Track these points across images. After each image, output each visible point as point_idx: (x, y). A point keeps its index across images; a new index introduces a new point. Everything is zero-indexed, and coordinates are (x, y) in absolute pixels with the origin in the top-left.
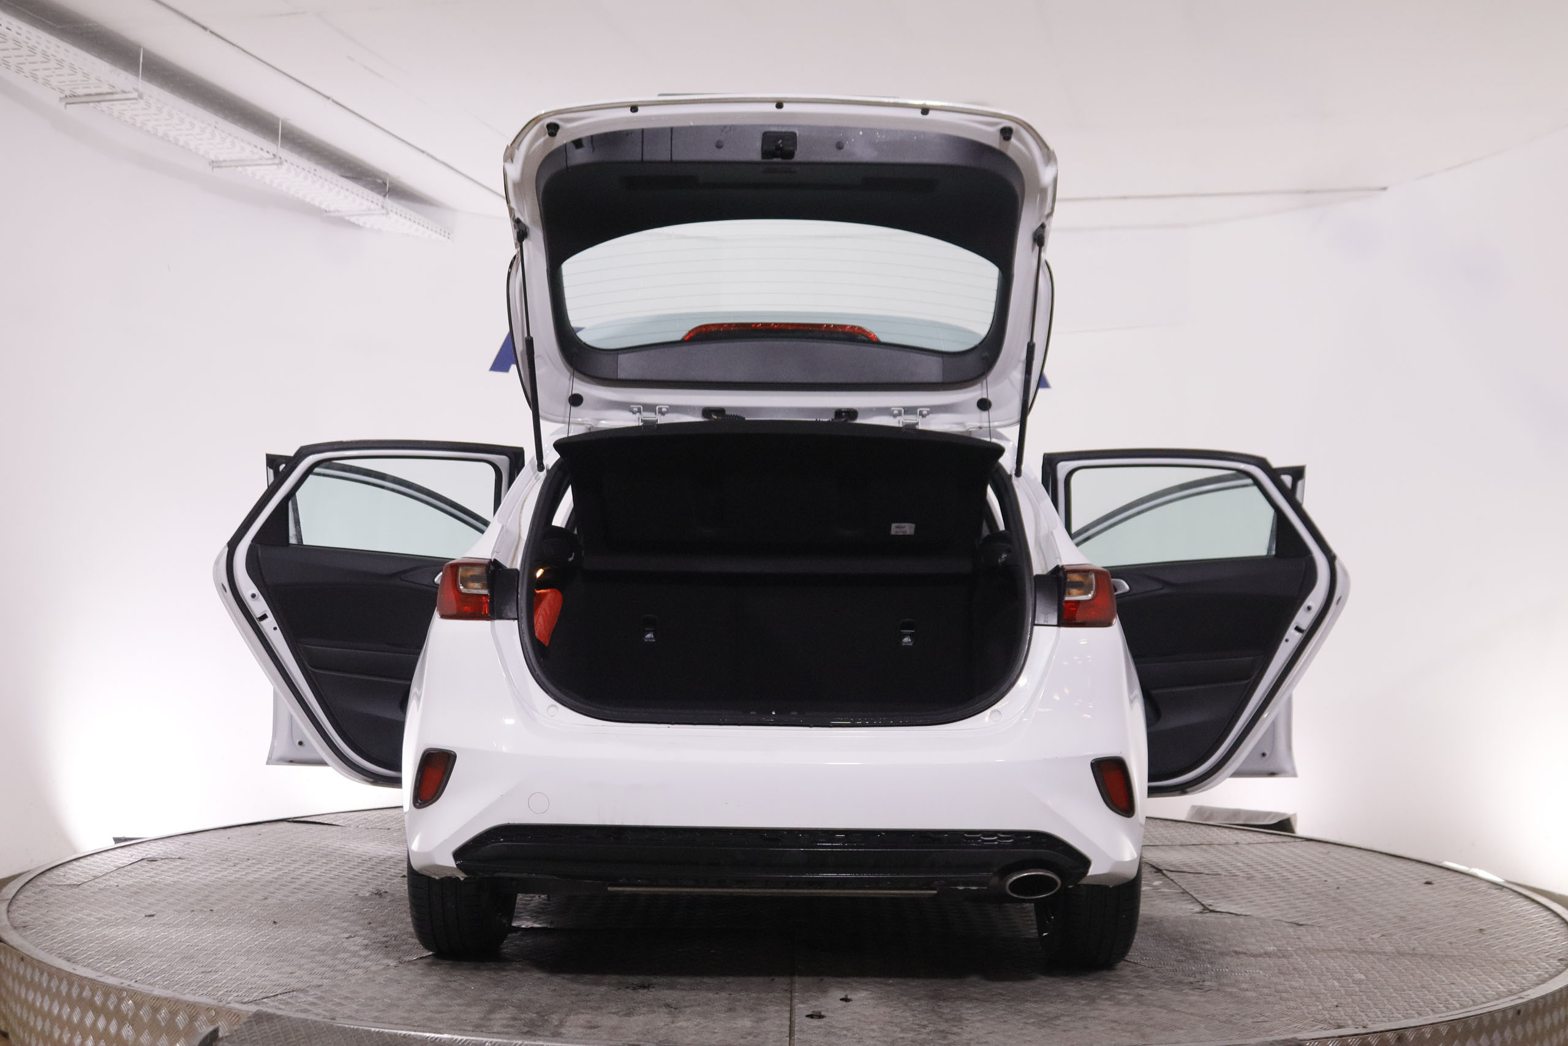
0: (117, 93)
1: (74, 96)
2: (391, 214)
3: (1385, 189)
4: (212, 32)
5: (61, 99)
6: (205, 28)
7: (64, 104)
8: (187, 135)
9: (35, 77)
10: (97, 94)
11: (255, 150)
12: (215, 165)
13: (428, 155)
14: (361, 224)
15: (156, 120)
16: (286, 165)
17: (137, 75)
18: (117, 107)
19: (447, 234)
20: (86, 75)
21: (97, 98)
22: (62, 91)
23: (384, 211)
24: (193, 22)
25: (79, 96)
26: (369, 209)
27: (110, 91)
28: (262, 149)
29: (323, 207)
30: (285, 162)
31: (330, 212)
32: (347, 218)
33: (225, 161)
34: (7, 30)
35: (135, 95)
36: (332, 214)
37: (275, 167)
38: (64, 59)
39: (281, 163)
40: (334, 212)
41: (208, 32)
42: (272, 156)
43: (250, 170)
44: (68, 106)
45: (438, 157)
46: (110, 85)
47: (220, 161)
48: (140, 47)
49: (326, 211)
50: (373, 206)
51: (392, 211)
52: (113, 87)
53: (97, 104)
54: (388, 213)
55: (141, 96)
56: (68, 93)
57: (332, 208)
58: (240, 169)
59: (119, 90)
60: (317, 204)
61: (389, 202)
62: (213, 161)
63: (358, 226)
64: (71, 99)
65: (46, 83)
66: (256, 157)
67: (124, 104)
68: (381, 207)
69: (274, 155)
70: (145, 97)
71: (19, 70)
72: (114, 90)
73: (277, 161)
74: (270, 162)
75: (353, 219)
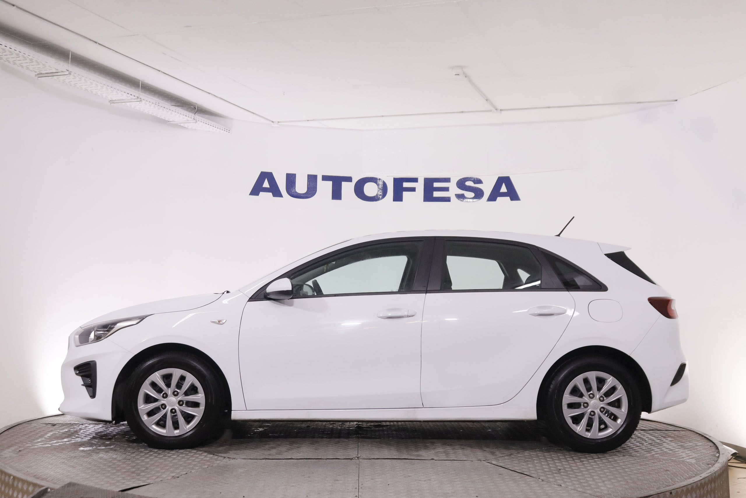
0: (60, 72)
1: (41, 74)
2: (198, 122)
3: (676, 100)
4: (99, 44)
5: (36, 75)
6: (96, 42)
7: (37, 77)
8: (95, 89)
9: (22, 67)
10: (51, 73)
11: (128, 95)
12: (112, 102)
13: (212, 94)
14: (187, 127)
15: (80, 83)
16: (144, 102)
17: (69, 63)
18: (61, 78)
19: (228, 131)
20: (43, 65)
21: (51, 74)
22: (35, 72)
23: (195, 121)
24: (90, 40)
25: (43, 74)
26: (188, 120)
27: (56, 71)
28: (131, 95)
29: (167, 119)
30: (143, 100)
31: (170, 121)
32: (179, 124)
33: (116, 100)
34: (5, 47)
35: (67, 73)
36: (171, 123)
37: (138, 103)
38: (33, 58)
39: (141, 101)
40: (172, 121)
41: (97, 44)
42: (137, 98)
43: (128, 104)
44: (39, 78)
45: (217, 96)
46: (55, 69)
47: (114, 100)
48: (69, 51)
49: (169, 121)
50: (189, 119)
51: (199, 121)
52: (58, 70)
53: (52, 77)
54: (196, 122)
55: (70, 74)
56: (39, 73)
57: (171, 120)
58: (124, 104)
59: (60, 71)
60: (163, 117)
61: (197, 117)
62: (111, 100)
63: (185, 127)
64: (40, 75)
65: (28, 69)
66: (129, 98)
67: (64, 77)
68: (193, 120)
69: (137, 97)
70: (72, 74)
71: (15, 64)
72: (57, 71)
73: (139, 100)
74: (136, 100)
75: (182, 125)
